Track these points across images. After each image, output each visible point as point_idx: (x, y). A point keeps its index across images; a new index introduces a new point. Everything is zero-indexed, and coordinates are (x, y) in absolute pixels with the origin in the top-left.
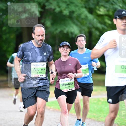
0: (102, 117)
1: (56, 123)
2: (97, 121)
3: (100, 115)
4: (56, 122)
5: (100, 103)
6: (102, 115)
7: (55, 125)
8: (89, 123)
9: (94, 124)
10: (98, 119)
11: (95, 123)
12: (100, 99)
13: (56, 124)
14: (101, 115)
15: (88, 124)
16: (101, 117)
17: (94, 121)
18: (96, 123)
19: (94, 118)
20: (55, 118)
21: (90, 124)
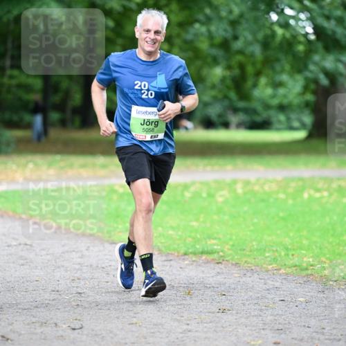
0: (119, 232)
1: (8, 246)
2: (108, 241)
3: (115, 225)
4: (6, 243)
5: (115, 197)
6: (120, 227)
7: (3, 250)
8: (89, 247)
9: (102, 248)
10: (110, 237)
11: (104, 246)
12: (117, 188)
13: (7, 248)
14: (117, 228)
15: (87, 250)
16: (118, 230)
17: (102, 240)
18: (107, 245)
19: (100, 234)
20: (4, 235)
21: (91, 248)
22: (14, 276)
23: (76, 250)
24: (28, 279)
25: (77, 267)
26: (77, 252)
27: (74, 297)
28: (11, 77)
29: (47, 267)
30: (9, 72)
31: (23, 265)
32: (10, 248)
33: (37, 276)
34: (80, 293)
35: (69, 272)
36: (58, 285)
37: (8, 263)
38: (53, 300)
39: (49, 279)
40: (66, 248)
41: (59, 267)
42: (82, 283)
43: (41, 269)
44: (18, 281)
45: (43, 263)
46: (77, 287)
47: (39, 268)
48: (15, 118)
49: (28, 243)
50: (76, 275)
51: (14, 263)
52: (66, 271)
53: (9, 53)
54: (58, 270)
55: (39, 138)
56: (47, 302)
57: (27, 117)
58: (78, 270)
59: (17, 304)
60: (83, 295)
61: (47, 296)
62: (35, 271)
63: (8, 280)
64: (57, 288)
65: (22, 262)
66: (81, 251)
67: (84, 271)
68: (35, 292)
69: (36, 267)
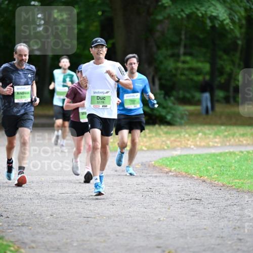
22: (186, 225)
23: (237, 204)
24: (198, 227)
25: (238, 218)
26: (238, 205)
27: (235, 242)
28: (184, 62)
29: (214, 217)
30: (182, 58)
31: (193, 216)
32: (183, 202)
33: (205, 225)
34: (240, 240)
35: (231, 222)
36: (222, 232)
37: (181, 214)
38: (218, 245)
39: (215, 228)
40: (229, 202)
41: (223, 218)
42: (242, 231)
43: (209, 219)
44: (189, 229)
45: (210, 214)
46: (238, 234)
47: (207, 218)
48: (188, 95)
49: (197, 198)
50: (237, 224)
51: (186, 214)
52: (229, 221)
53: (183, 43)
54: (222, 220)
55: (207, 112)
56: (213, 246)
57: (197, 95)
58: (239, 220)
59: (188, 248)
60: (243, 241)
61: (213, 241)
62: (203, 221)
63: (182, 228)
64: (221, 235)
65: (192, 213)
66: (241, 205)
67: (243, 221)
68: (203, 238)
69: (204, 217)
